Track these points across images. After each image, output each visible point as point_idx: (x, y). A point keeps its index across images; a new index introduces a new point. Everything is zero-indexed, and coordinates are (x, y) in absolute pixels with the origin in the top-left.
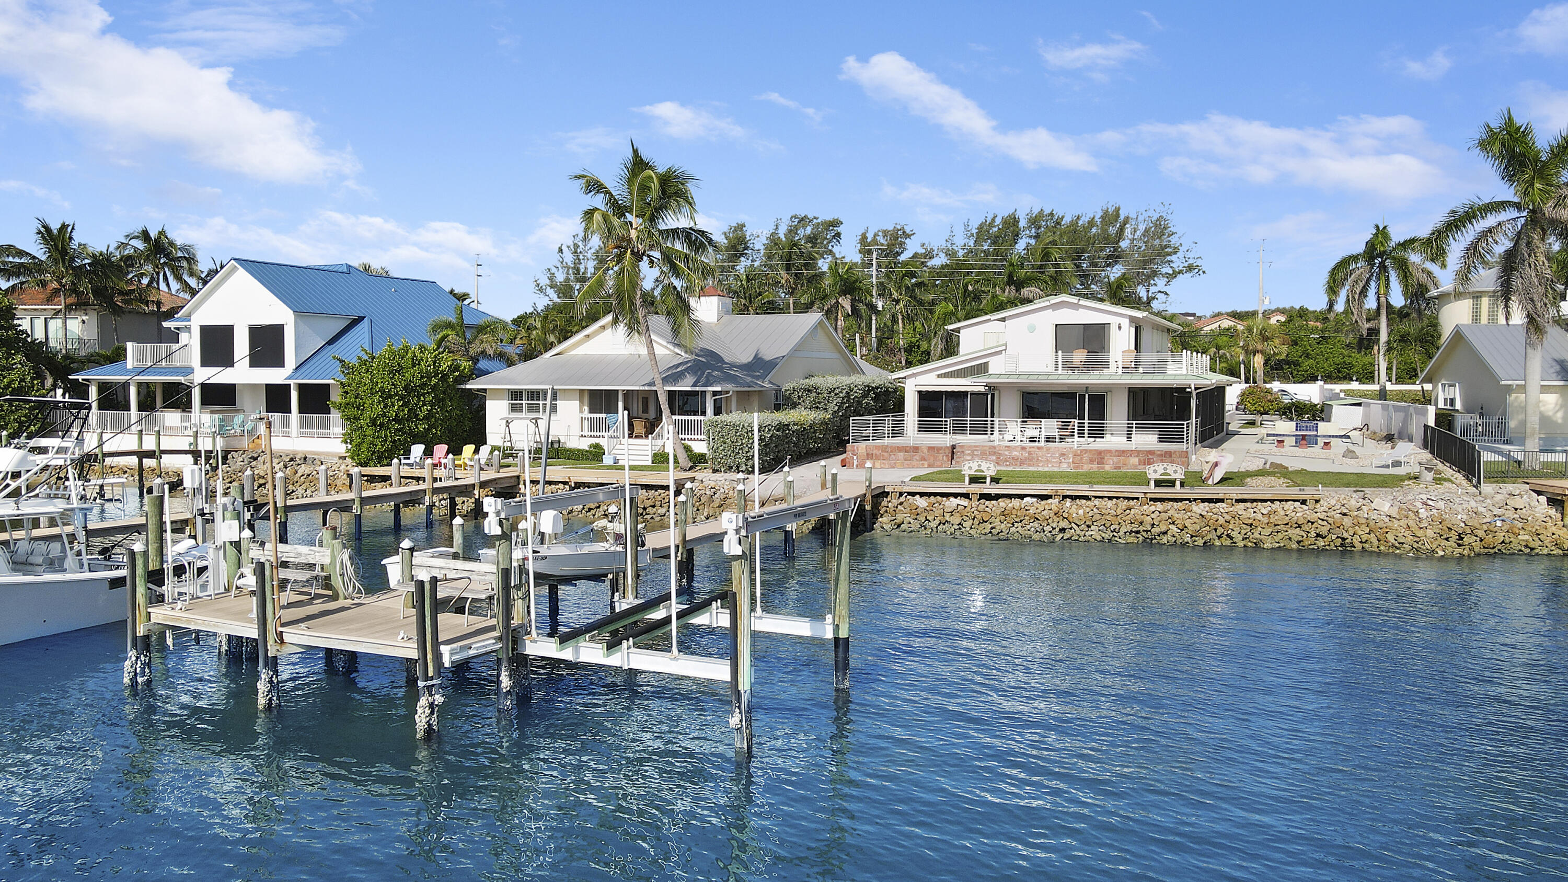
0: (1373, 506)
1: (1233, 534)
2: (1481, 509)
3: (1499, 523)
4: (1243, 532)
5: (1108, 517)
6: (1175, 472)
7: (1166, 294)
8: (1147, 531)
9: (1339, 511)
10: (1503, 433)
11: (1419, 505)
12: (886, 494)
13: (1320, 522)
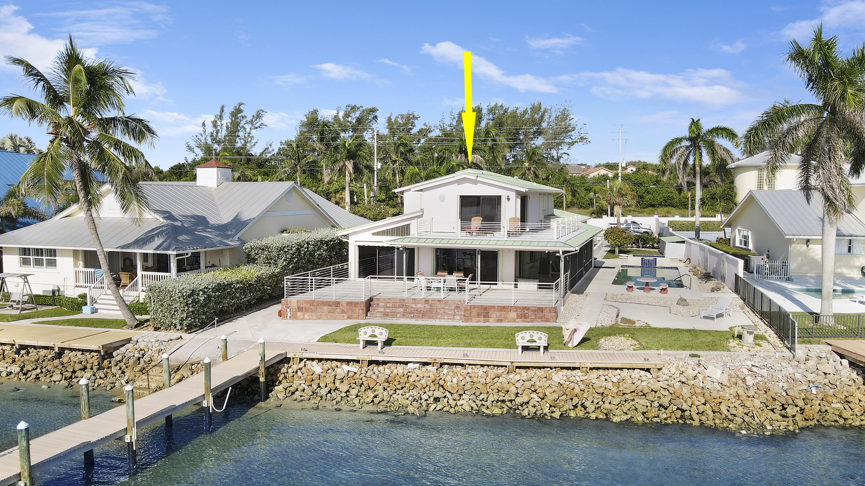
0: (707, 373)
1: (588, 404)
2: (798, 376)
3: (814, 391)
4: (596, 401)
5: (479, 386)
6: (540, 339)
7: (568, 154)
8: (511, 401)
9: (678, 380)
10: (786, 274)
11: (746, 372)
12: (286, 360)
13: (662, 391)
